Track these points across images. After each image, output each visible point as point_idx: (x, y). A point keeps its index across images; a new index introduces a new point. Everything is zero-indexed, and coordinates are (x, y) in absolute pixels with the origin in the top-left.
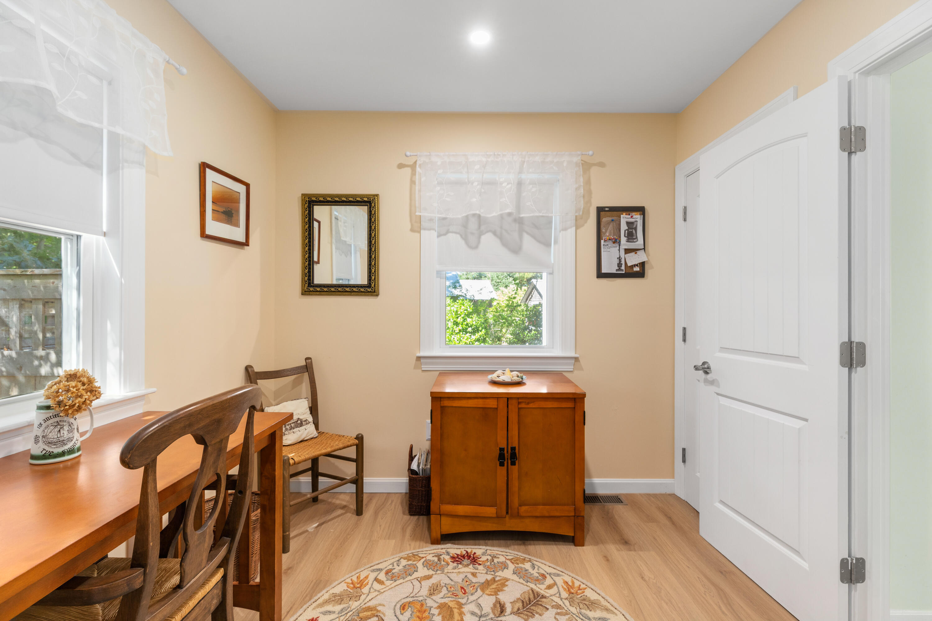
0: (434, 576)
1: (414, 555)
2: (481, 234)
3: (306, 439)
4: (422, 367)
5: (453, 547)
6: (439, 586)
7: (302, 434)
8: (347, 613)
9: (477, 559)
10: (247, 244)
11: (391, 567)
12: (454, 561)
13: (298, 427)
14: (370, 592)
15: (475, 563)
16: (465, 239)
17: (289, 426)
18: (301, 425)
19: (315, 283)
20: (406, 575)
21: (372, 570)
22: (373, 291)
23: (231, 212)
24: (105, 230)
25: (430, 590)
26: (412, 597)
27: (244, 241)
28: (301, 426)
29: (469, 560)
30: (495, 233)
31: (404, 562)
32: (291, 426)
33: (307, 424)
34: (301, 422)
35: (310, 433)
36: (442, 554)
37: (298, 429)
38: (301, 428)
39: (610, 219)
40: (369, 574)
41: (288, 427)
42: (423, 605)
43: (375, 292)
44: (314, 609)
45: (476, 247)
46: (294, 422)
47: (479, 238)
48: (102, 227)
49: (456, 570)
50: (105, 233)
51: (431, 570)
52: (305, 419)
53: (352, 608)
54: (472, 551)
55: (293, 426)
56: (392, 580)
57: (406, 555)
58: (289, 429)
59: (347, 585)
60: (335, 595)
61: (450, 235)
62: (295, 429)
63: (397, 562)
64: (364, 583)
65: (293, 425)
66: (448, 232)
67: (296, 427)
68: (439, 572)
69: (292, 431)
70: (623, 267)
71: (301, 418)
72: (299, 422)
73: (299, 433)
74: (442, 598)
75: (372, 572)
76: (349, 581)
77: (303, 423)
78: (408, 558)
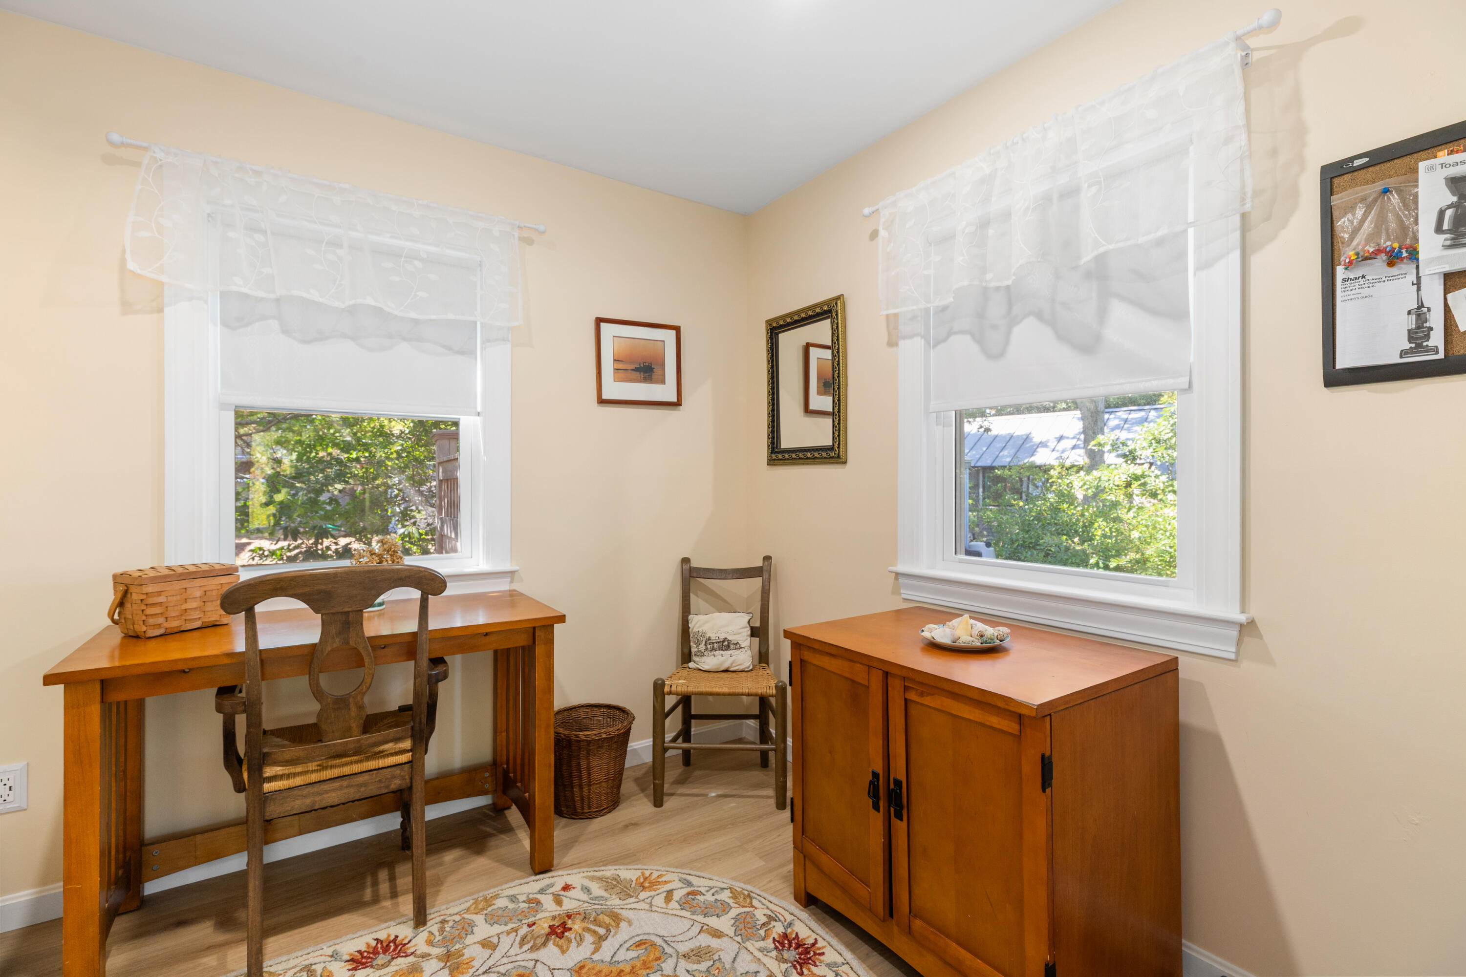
0: (725, 939)
1: (749, 895)
2: (1013, 322)
3: (732, 669)
4: (902, 591)
5: (807, 922)
6: (710, 954)
7: (724, 662)
8: (595, 904)
9: (810, 964)
10: (677, 404)
11: (703, 890)
12: (778, 942)
13: (722, 650)
14: (644, 900)
15: (798, 967)
16: (979, 339)
17: (712, 646)
18: (728, 648)
19: (782, 447)
20: (703, 911)
21: (682, 878)
22: (836, 455)
23: (651, 366)
24: (479, 410)
25: (693, 951)
26: (665, 940)
27: (675, 400)
28: (726, 650)
29: (797, 956)
30: (1039, 316)
31: (725, 896)
32: (713, 647)
33: (736, 649)
34: (729, 644)
35: (737, 664)
36: (780, 920)
37: (721, 652)
38: (726, 652)
39: (1379, 186)
40: (674, 881)
41: (709, 646)
42: (659, 959)
43: (839, 457)
44: (584, 877)
45: (1002, 354)
46: (718, 642)
47: (1009, 332)
48: (476, 408)
49: (761, 953)
50: (479, 413)
51: (734, 928)
52: (735, 642)
53: (607, 903)
54: (824, 947)
55: (715, 647)
56: (681, 906)
57: (739, 888)
58: (709, 649)
59: (640, 876)
60: (617, 879)
61: (954, 339)
62: (717, 652)
63: (718, 889)
64: (654, 887)
65: (716, 645)
66: (950, 333)
67: (719, 650)
68: (739, 939)
69: (712, 653)
70: (1437, 339)
71: (729, 638)
72: (726, 643)
73: (721, 659)
74: (688, 971)
75: (680, 880)
76: (647, 873)
77: (731, 646)
78: (735, 895)
